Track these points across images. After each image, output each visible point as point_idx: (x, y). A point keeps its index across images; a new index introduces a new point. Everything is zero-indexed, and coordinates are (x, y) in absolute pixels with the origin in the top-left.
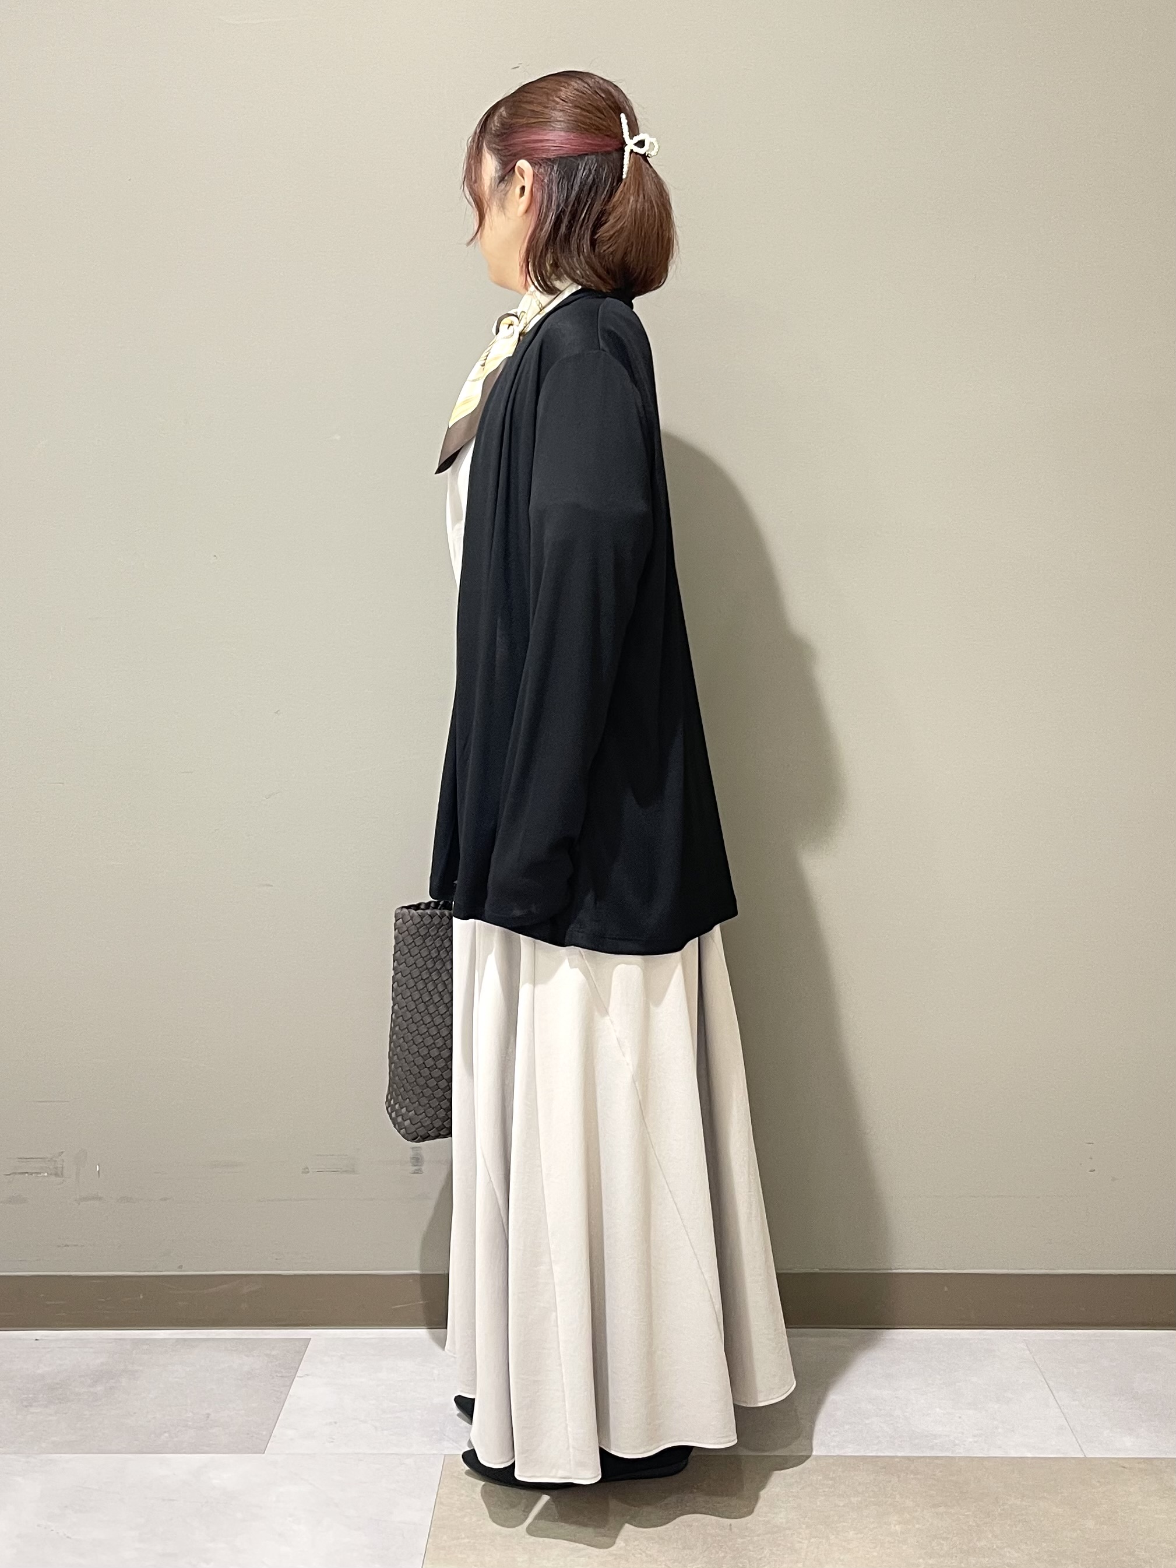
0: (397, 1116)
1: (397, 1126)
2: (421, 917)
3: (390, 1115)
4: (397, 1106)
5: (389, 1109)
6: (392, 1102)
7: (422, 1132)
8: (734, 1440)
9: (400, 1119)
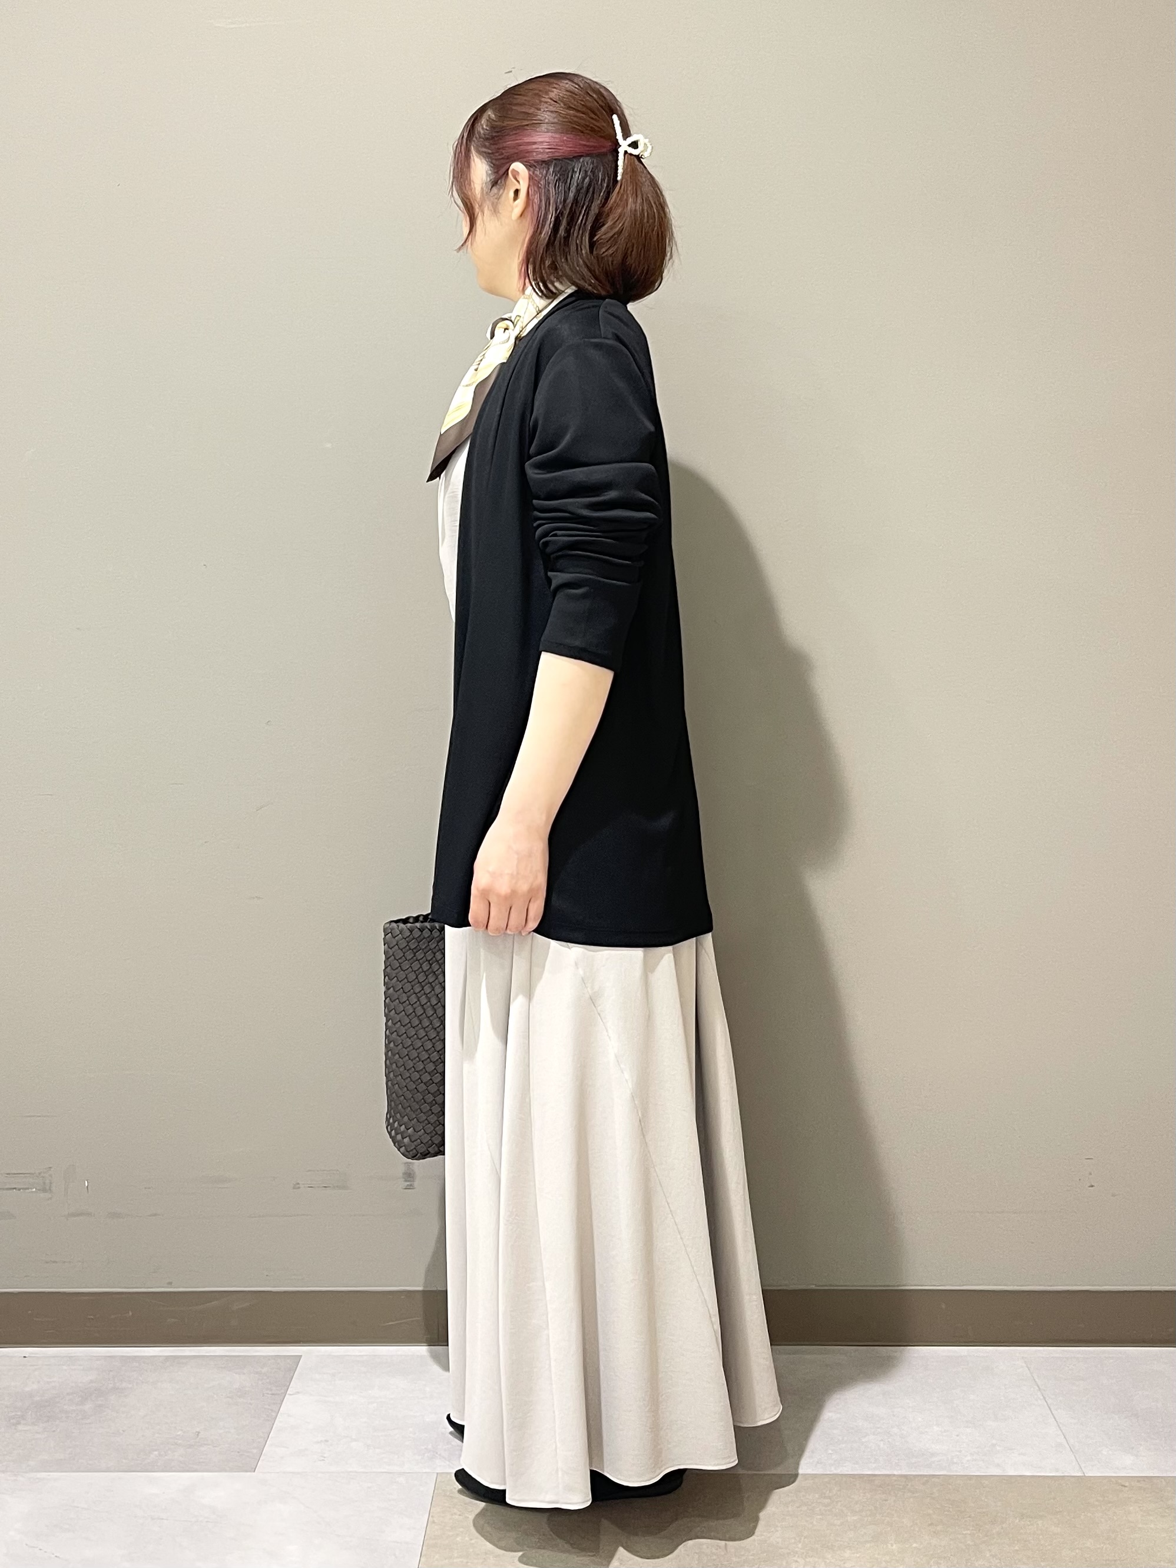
0: (397, 1134)
1: (396, 1144)
2: (411, 931)
3: (390, 1133)
4: (396, 1124)
5: (389, 1127)
6: (391, 1121)
7: (422, 1149)
8: (735, 1461)
9: (399, 1137)
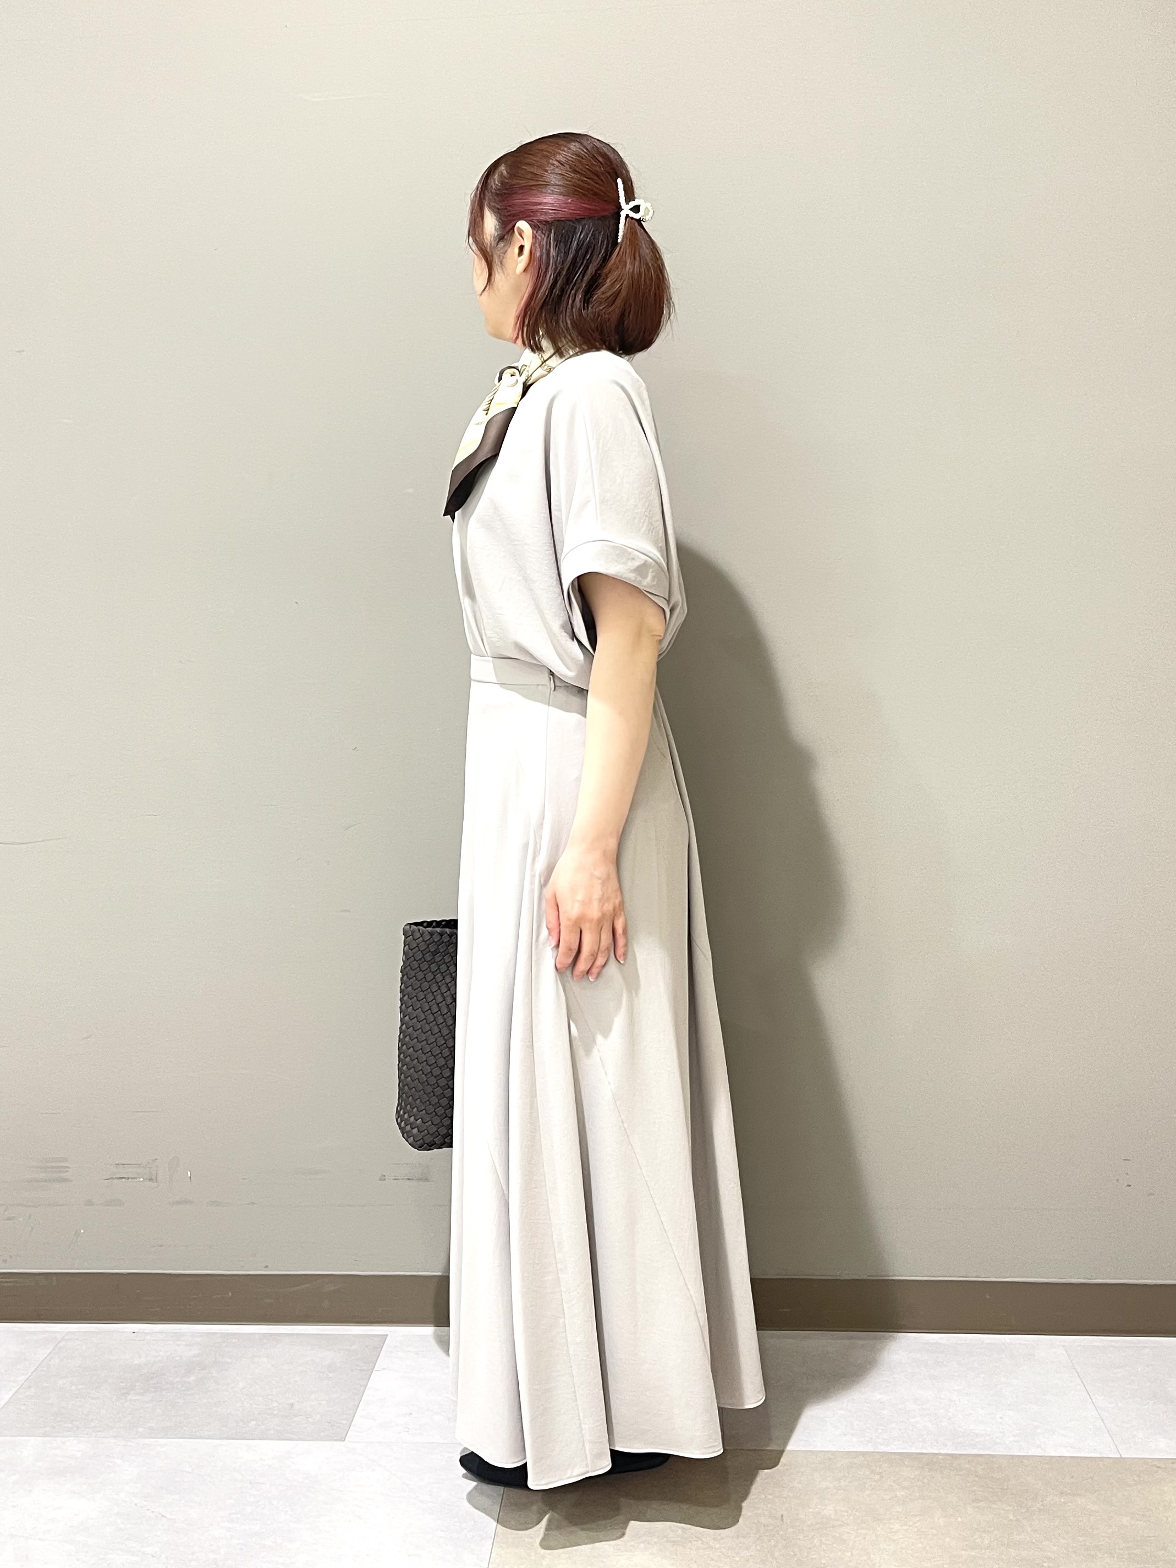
0: (406, 1125)
1: (405, 1135)
2: (431, 934)
3: (399, 1124)
4: (406, 1116)
5: (399, 1119)
6: (402, 1112)
7: (428, 1139)
8: (719, 1450)
9: (408, 1128)
